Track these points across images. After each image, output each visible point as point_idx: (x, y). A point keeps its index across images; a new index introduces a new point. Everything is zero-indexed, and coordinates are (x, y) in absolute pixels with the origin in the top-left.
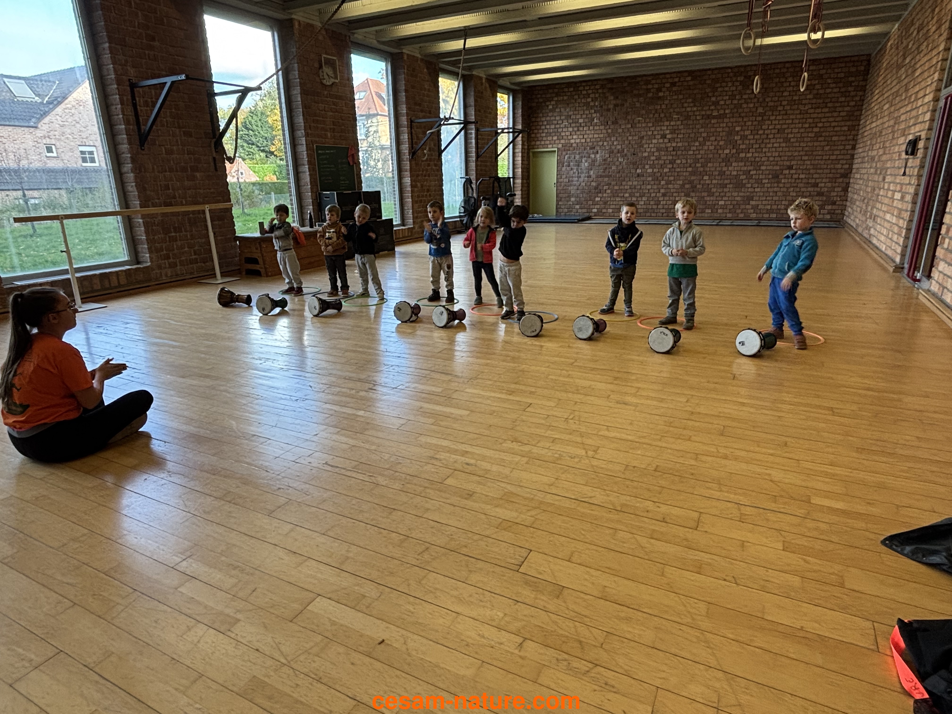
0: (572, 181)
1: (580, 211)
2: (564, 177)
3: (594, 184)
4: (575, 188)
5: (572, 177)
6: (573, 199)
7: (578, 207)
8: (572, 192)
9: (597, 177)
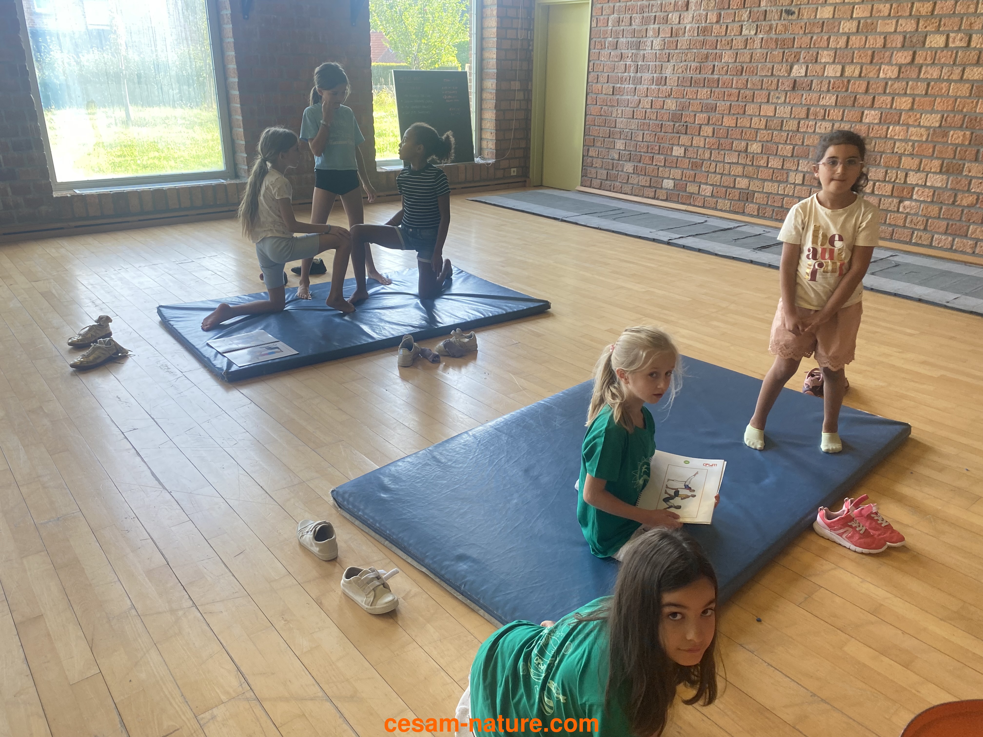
0: (621, 91)
1: (634, 179)
2: (603, 79)
3: (671, 104)
4: (628, 111)
5: (621, 80)
6: (620, 145)
7: (629, 167)
8: (621, 123)
9: (681, 82)
